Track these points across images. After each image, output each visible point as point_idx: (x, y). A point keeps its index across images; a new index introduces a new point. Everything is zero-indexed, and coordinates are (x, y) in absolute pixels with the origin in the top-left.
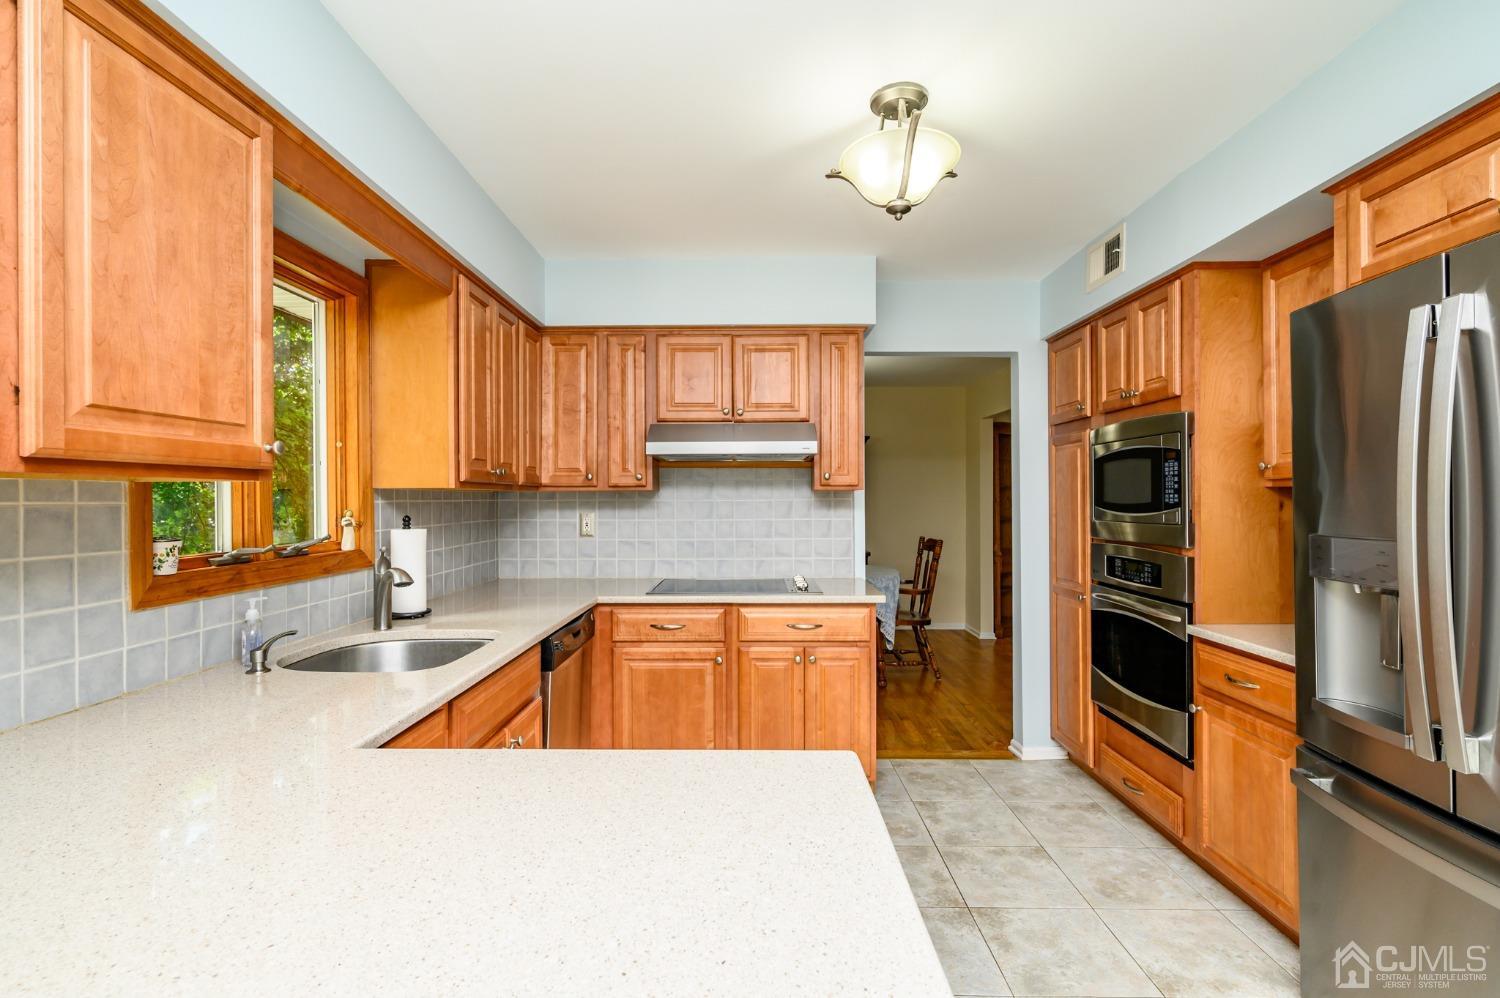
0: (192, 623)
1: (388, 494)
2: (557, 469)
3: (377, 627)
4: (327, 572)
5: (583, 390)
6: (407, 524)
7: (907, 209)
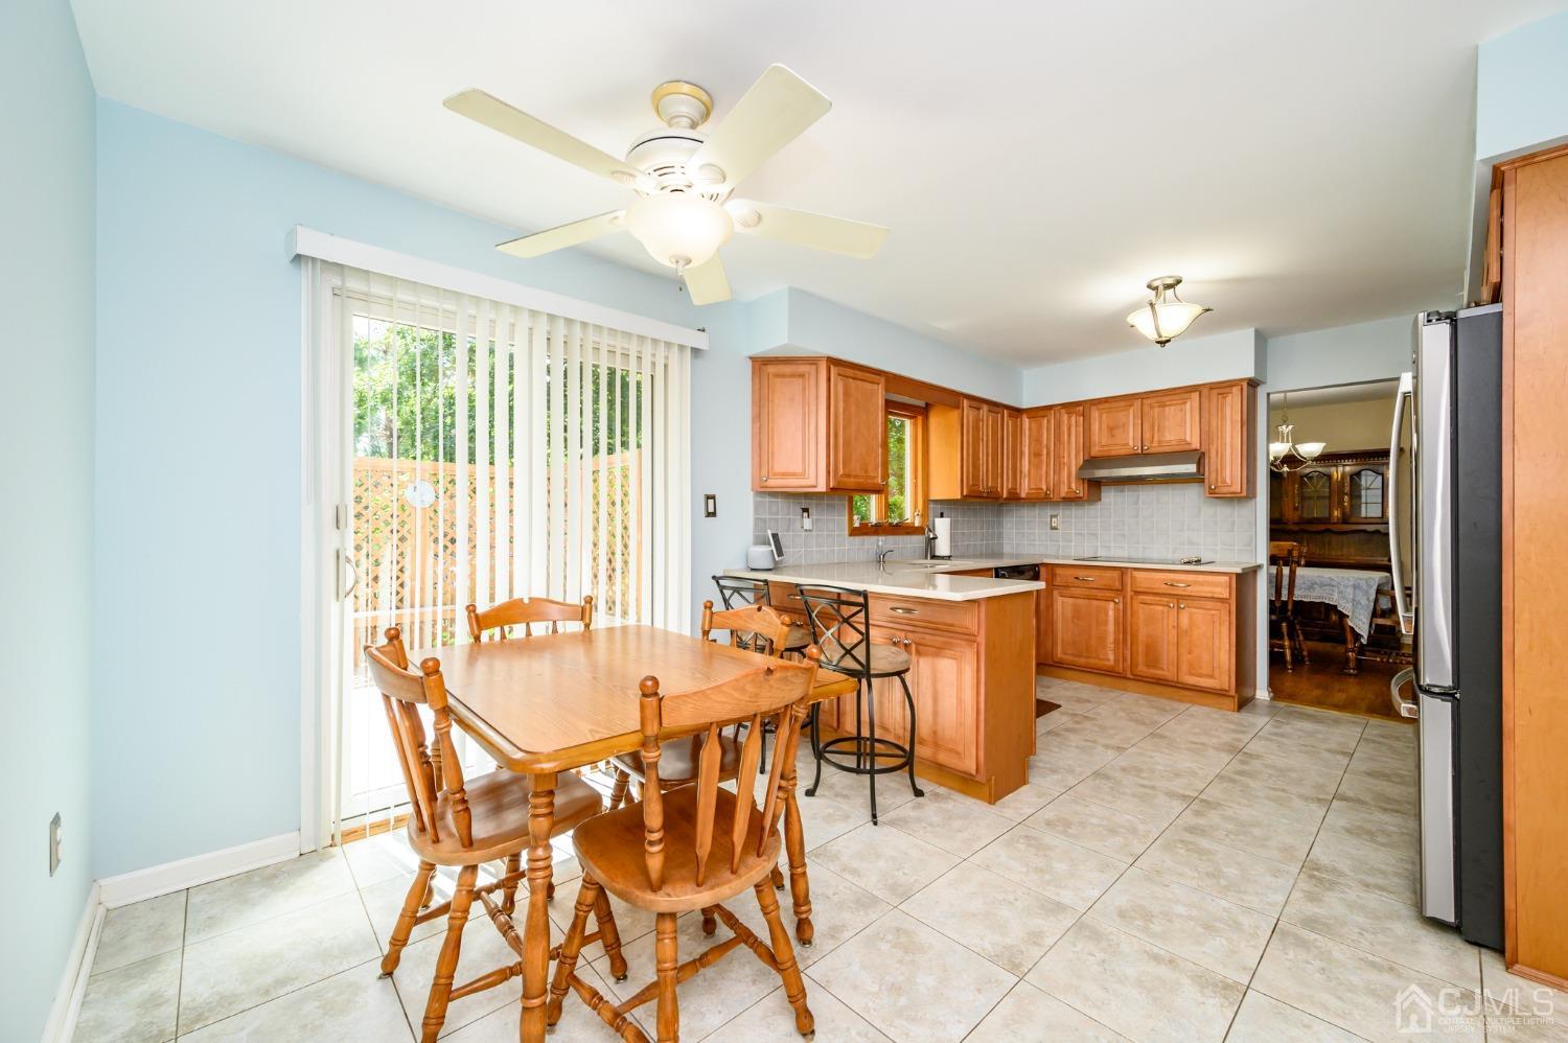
0: (863, 544)
1: (936, 501)
2: (1030, 489)
3: (926, 558)
4: (908, 533)
5: (1045, 442)
6: (942, 516)
7: (1168, 341)
